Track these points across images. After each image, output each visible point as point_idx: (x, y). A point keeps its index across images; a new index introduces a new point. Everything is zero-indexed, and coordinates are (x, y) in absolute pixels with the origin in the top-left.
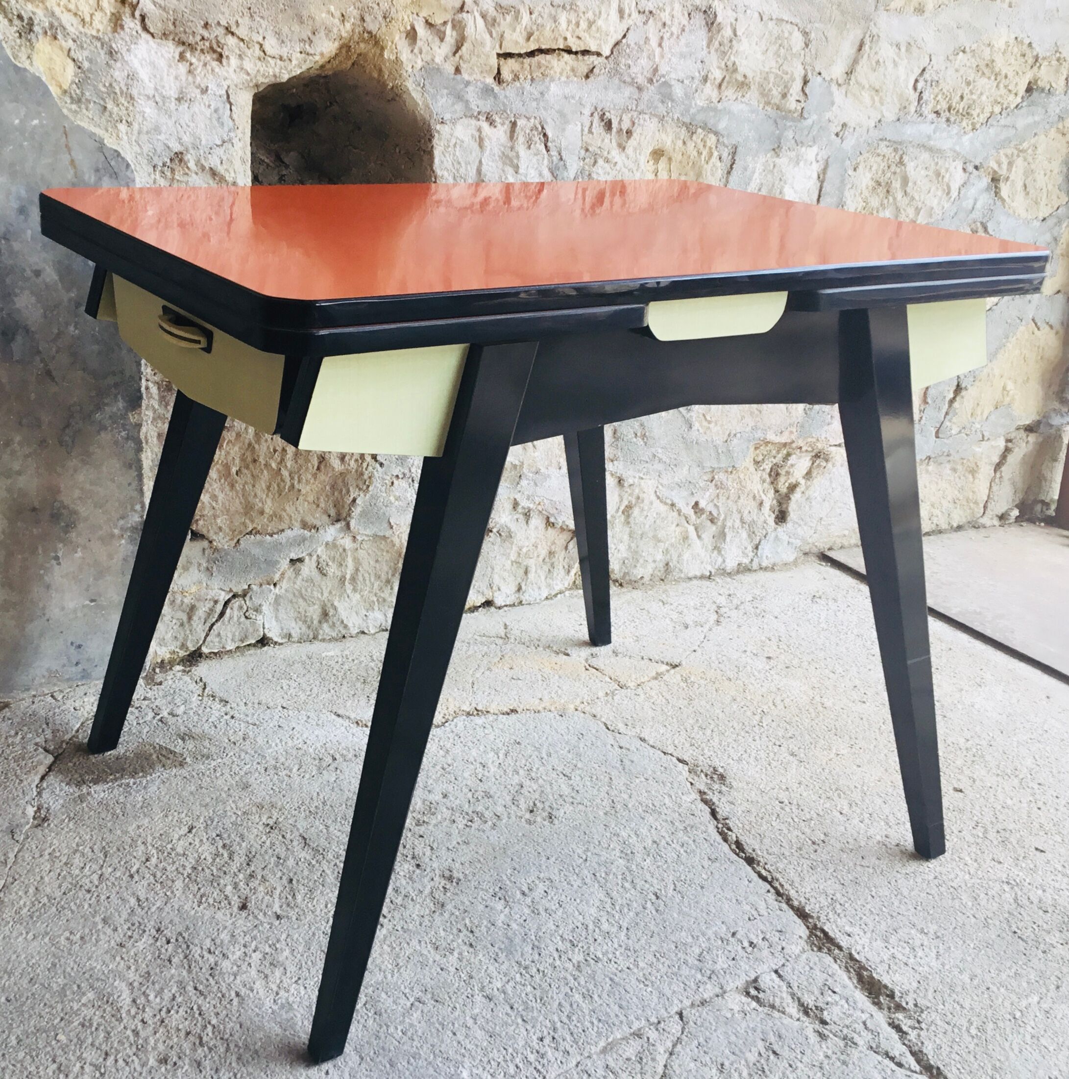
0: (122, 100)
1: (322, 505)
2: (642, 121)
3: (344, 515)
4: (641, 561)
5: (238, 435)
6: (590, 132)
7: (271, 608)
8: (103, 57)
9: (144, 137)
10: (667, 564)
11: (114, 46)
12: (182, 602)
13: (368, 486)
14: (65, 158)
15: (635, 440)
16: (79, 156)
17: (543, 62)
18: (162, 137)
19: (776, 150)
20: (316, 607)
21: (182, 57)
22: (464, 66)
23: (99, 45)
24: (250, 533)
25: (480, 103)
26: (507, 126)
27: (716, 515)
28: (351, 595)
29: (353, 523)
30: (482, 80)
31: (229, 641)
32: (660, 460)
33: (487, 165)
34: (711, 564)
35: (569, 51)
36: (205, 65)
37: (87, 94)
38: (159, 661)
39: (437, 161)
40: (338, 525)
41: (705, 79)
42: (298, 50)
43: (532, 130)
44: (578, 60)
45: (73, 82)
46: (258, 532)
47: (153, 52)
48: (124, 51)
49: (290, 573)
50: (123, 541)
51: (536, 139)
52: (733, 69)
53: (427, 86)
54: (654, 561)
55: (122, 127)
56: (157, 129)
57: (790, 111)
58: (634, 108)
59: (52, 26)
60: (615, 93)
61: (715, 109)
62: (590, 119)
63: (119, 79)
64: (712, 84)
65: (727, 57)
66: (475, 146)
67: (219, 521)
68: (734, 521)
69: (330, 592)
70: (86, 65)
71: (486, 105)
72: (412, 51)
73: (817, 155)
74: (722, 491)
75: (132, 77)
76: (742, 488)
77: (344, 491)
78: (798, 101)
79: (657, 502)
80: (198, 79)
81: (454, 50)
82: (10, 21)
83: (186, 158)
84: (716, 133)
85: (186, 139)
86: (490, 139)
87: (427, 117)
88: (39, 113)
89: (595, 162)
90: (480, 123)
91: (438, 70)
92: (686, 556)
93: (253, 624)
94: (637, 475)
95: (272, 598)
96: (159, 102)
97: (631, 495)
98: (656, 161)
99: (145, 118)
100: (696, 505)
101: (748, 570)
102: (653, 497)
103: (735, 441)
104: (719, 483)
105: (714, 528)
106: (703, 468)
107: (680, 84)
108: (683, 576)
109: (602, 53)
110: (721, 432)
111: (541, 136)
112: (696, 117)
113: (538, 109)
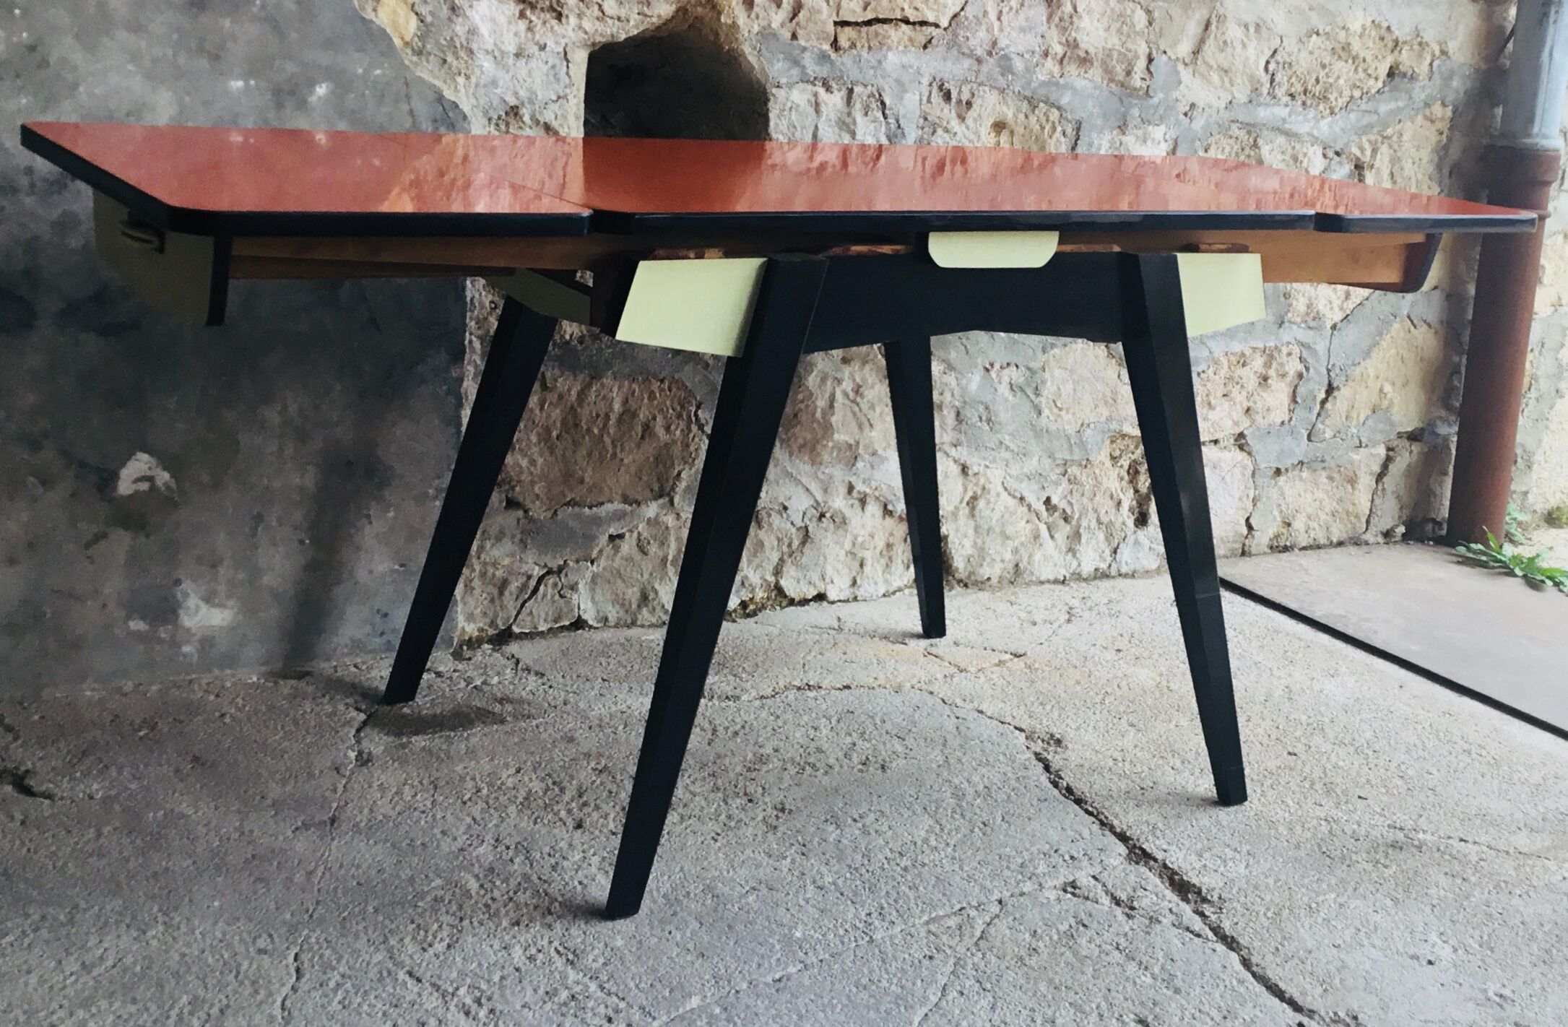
0: (462, 54)
1: (645, 478)
2: (982, 93)
3: (668, 490)
4: (988, 560)
5: (561, 397)
6: (929, 101)
7: (588, 587)
8: (445, 11)
9: (482, 91)
10: (1017, 565)
11: (456, 1)
12: (494, 575)
13: (694, 460)
14: (405, 107)
15: (979, 424)
16: (418, 106)
17: (880, 31)
18: (498, 91)
19: (1122, 128)
20: (635, 589)
21: (522, 15)
22: (800, 33)
24: (568, 504)
25: (817, 68)
26: (844, 92)
27: (1069, 513)
28: (673, 578)
29: (676, 500)
30: (819, 46)
31: (542, 621)
32: (1007, 448)
33: (824, 130)
34: (1065, 567)
35: (906, 21)
36: (544, 23)
37: (429, 47)
38: (468, 637)
39: (772, 124)
40: (661, 501)
41: (1046, 54)
42: (636, 11)
43: (869, 97)
44: (915, 30)
45: (415, 35)
46: (576, 504)
47: (493, 9)
48: (466, 7)
49: (609, 550)
50: (437, 503)
51: (874, 106)
52: (1074, 45)
53: (764, 50)
54: (1003, 561)
55: (461, 80)
56: (494, 83)
57: (1135, 89)
58: (974, 80)
60: (954, 64)
61: (1057, 84)
62: (929, 88)
63: (460, 34)
64: (1053, 60)
65: (1068, 33)
66: (811, 111)
67: (536, 489)
68: (1089, 521)
69: (651, 574)
70: (429, 19)
71: (823, 71)
72: (749, 16)
73: (1165, 134)
74: (1076, 487)
75: (472, 32)
76: (1098, 484)
77: (669, 464)
78: (1144, 79)
79: (1004, 496)
80: (537, 37)
81: (791, 16)
83: (521, 112)
84: (1059, 108)
85: (523, 93)
86: (826, 104)
87: (763, 80)
88: (383, 63)
89: (934, 132)
90: (817, 88)
91: (775, 35)
92: (1038, 557)
93: (569, 602)
94: (983, 463)
95: (588, 575)
96: (498, 57)
97: (976, 484)
98: (998, 133)
99: (482, 72)
100: (1048, 501)
101: (1106, 576)
102: (1000, 489)
103: (1088, 431)
104: (1072, 478)
105: (1069, 528)
106: (1055, 460)
107: (1021, 58)
108: (1035, 579)
109: (940, 24)
110: (1073, 421)
111: (879, 104)
112: (1038, 92)
113: (876, 76)
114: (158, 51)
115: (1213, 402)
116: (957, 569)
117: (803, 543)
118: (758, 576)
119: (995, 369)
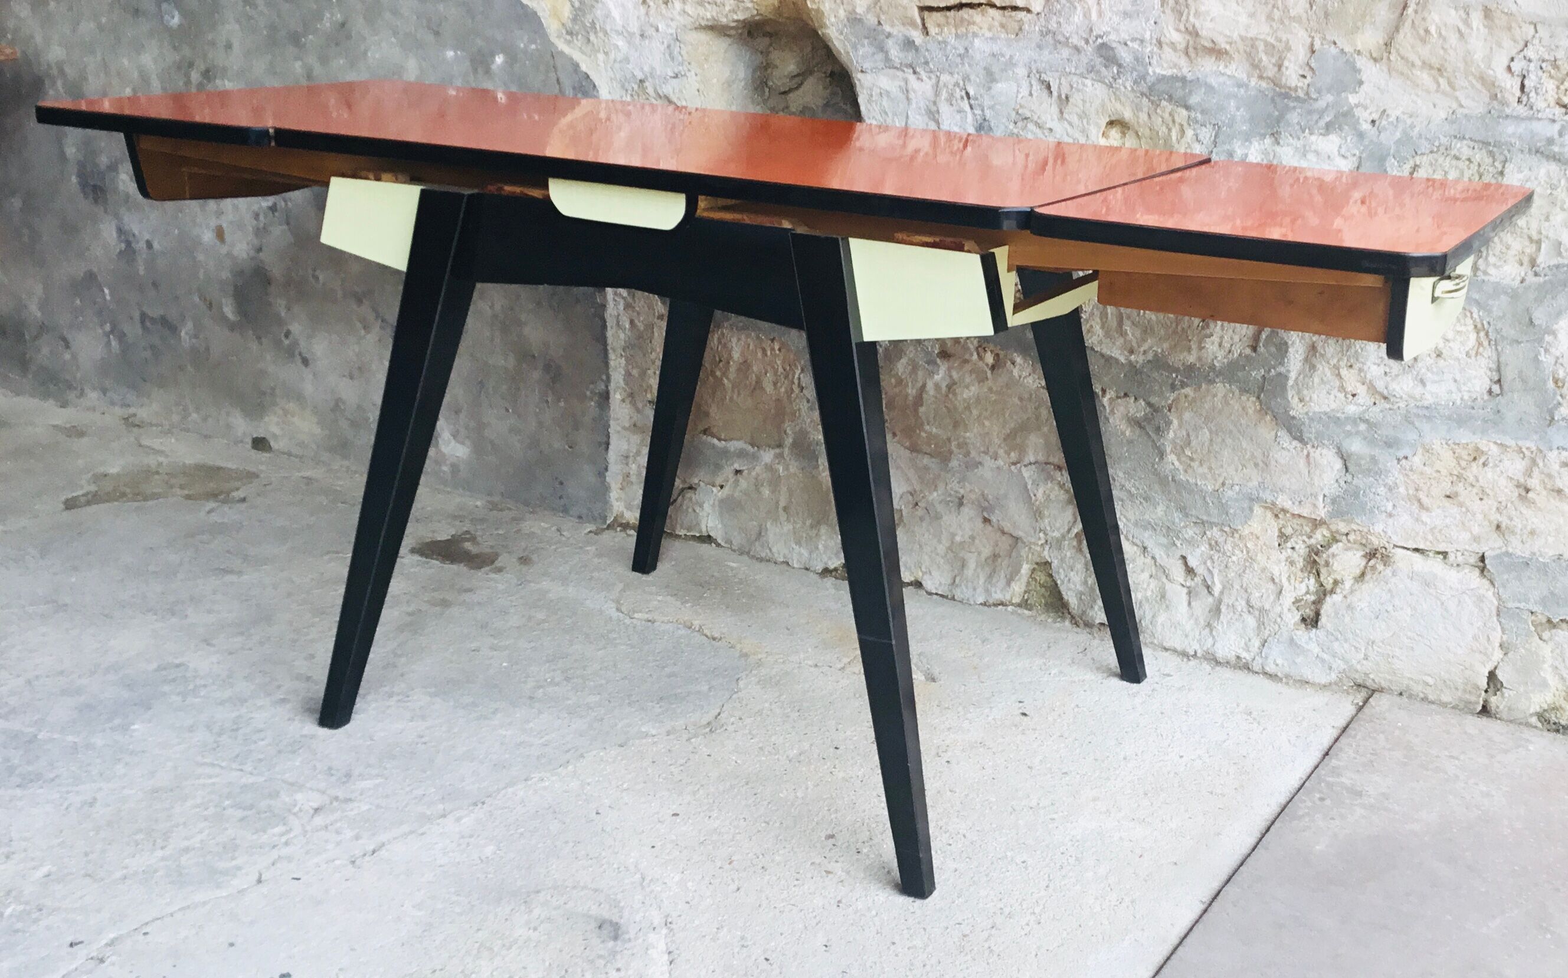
0: (601, 35)
2: (1082, 87)
6: (1031, 94)
7: (715, 508)
9: (617, 65)
13: (797, 419)
14: (554, 76)
16: (562, 74)
17: (966, 16)
18: (630, 66)
22: (884, 18)
24: (702, 432)
25: (901, 55)
26: (934, 80)
27: (1210, 583)
28: (784, 524)
29: (785, 452)
30: (907, 33)
31: (679, 526)
33: (914, 119)
34: (1199, 641)
36: (657, 8)
37: (577, 27)
40: (773, 451)
41: (1161, 43)
43: (955, 86)
44: (1005, 15)
45: (568, 18)
46: (709, 434)
49: (732, 480)
51: (958, 94)
52: (1194, 33)
53: (849, 37)
55: (601, 56)
56: (627, 60)
57: (1290, 88)
58: (1073, 70)
60: (1050, 53)
61: (1183, 80)
62: (1028, 80)
63: (599, 17)
64: (1173, 50)
65: (1184, 17)
66: (902, 97)
68: (1235, 599)
69: (766, 514)
70: (577, 4)
71: (909, 57)
72: (835, 1)
73: (1340, 147)
74: (1217, 554)
75: (608, 16)
76: (1251, 559)
78: (1304, 77)
80: (652, 19)
81: (876, 1)
83: (646, 85)
84: (1188, 108)
85: (646, 69)
86: (914, 91)
87: (849, 65)
88: (536, 39)
89: (1025, 127)
90: (907, 75)
91: (860, 20)
92: (1161, 618)
95: (715, 498)
96: (629, 38)
98: (1124, 134)
99: (619, 51)
100: (1184, 560)
101: (1247, 668)
103: (1230, 493)
104: (1213, 543)
105: (1210, 599)
106: (1187, 515)
107: (1126, 48)
108: (1156, 642)
109: (1032, 9)
110: (1209, 476)
111: (963, 93)
112: (1157, 87)
113: (963, 64)
114: (407, 29)
115: (1425, 500)
119: (1108, 396)
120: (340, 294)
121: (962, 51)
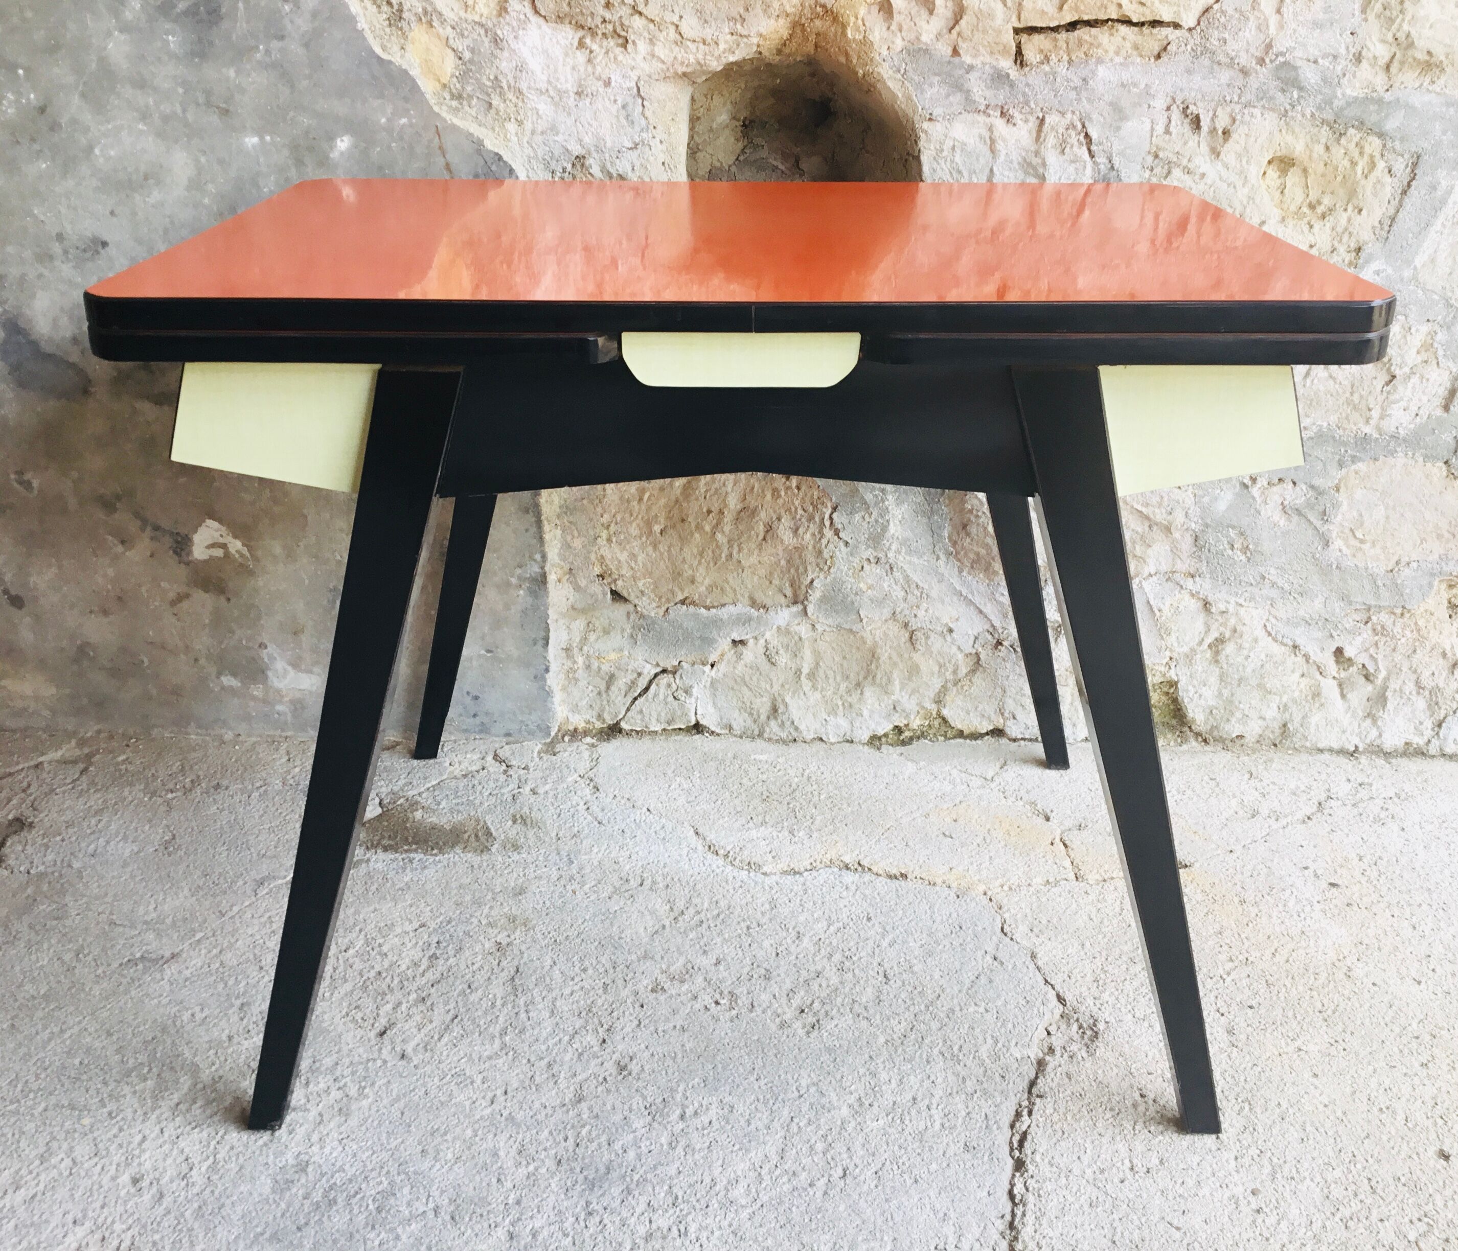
0: (510, 96)
1: (776, 582)
2: (1247, 118)
3: (802, 597)
4: (1238, 715)
6: (1167, 132)
7: (708, 692)
8: (487, 45)
9: (538, 139)
10: (1285, 725)
11: (499, 32)
12: (599, 669)
13: (830, 567)
14: (441, 161)
15: (1230, 552)
16: (454, 158)
17: (1087, 37)
18: (560, 138)
20: (764, 699)
21: (581, 44)
22: (963, 47)
23: (482, 32)
24: (683, 602)
25: (989, 93)
26: (1033, 123)
27: (1372, 671)
28: (809, 693)
29: (810, 608)
30: (995, 63)
31: (654, 721)
32: (1273, 584)
33: (1002, 174)
34: (1359, 735)
35: (1127, 22)
36: (607, 52)
37: (469, 89)
38: (571, 728)
39: (926, 169)
40: (794, 609)
41: (1358, 58)
42: (727, 30)
43: (1067, 129)
44: (1142, 33)
45: (452, 76)
46: (693, 603)
47: (547, 38)
48: (511, 38)
49: (730, 654)
50: (521, 592)
51: (1073, 140)
52: (1407, 43)
53: (911, 74)
54: (1262, 718)
55: (511, 127)
56: (554, 129)
58: (1236, 99)
59: (425, 12)
60: (1204, 78)
61: (1380, 101)
62: (1166, 114)
63: (506, 71)
64: (1373, 66)
65: (1395, 26)
66: (985, 150)
67: (640, 584)
68: (1402, 683)
69: (783, 686)
70: (467, 55)
71: (999, 96)
72: (888, 28)
74: (1383, 639)
75: (520, 68)
76: (1421, 638)
77: (801, 569)
79: (1266, 642)
80: (599, 69)
81: (951, 24)
82: (379, 7)
83: (587, 163)
84: (1381, 135)
85: (587, 140)
86: (1004, 140)
87: (910, 112)
88: (408, 111)
89: (1169, 172)
90: (991, 119)
91: (927, 52)
92: (1316, 719)
93: (682, 706)
94: (1233, 600)
95: (706, 680)
96: (557, 97)
97: (1224, 624)
98: (1284, 172)
99: (539, 116)
100: (1339, 652)
101: (1421, 753)
102: (1260, 633)
103: (1407, 572)
104: (1379, 628)
105: (1370, 688)
106: (1350, 603)
107: (1313, 66)
108: (1308, 744)
109: (1183, 24)
110: (1382, 557)
111: (1082, 137)
112: (1346, 112)
113: (1079, 100)
114: (166, 108)
116: (1194, 721)
117: (973, 671)
118: (914, 701)
119: (1259, 485)
120: (72, 502)
121: (1077, 82)
